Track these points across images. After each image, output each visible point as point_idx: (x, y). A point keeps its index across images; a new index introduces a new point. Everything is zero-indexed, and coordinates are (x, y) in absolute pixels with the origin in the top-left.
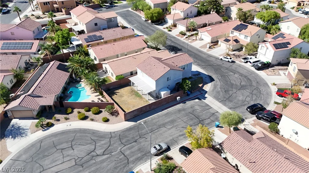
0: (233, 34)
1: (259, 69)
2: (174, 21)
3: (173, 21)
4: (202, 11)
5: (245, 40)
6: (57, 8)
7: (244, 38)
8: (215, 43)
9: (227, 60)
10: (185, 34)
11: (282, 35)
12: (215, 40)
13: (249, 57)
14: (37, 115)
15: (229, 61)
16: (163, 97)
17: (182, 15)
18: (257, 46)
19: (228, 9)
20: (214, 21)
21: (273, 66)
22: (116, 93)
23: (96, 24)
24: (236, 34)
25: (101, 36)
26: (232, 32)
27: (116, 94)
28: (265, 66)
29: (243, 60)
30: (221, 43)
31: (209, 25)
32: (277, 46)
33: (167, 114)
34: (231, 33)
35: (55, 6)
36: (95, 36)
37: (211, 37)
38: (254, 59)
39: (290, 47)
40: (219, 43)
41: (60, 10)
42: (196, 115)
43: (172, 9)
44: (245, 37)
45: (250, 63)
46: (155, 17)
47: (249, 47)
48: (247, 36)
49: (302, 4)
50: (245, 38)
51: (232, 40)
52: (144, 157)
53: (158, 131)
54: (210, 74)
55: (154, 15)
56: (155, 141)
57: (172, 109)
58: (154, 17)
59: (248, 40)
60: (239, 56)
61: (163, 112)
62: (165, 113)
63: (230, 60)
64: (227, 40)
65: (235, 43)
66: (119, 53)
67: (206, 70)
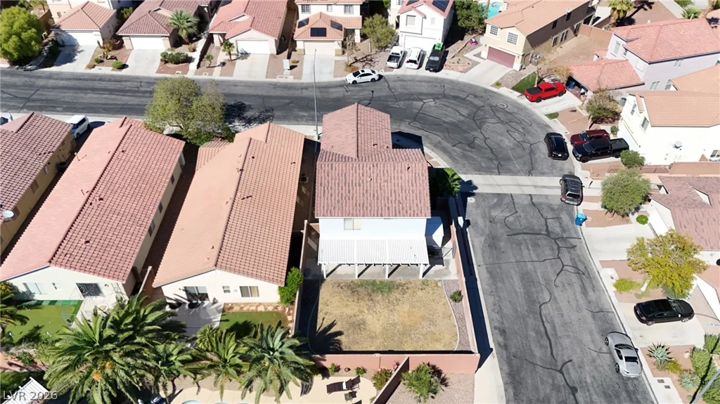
0: (308, 11)
2: (102, 34)
3: (99, 33)
7: (343, 10)
9: (369, 78)
10: (182, 59)
13: (397, 51)
15: (373, 80)
22: (333, 330)
26: (305, 8)
27: (340, 333)
29: (392, 64)
30: (306, 43)
34: (303, 11)
40: (300, 45)
42: (525, 231)
44: (345, 8)
45: (413, 64)
46: (33, 43)
48: (352, 5)
50: (345, 12)
52: (637, 398)
53: (552, 323)
55: (24, 35)
56: (588, 350)
57: (480, 255)
58: (29, 44)
61: (477, 276)
62: (486, 275)
64: (319, 32)
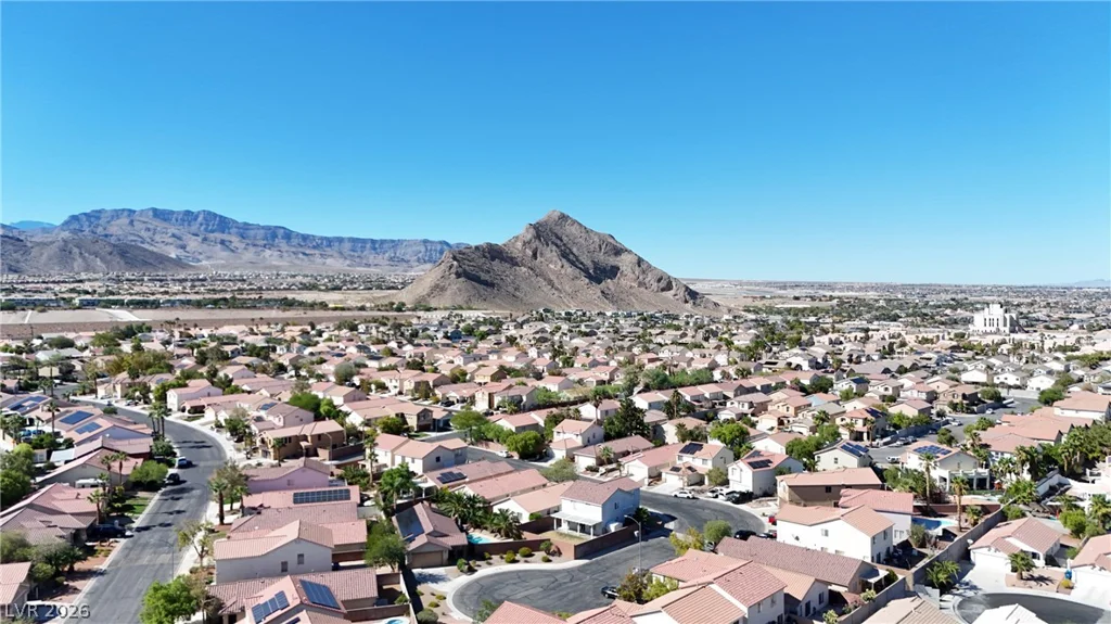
0: (682, 460)
1: (737, 501)
2: (568, 451)
3: (564, 452)
4: (613, 433)
5: (704, 466)
6: (307, 449)
7: (702, 462)
8: (656, 477)
9: (686, 496)
10: (597, 471)
11: (758, 453)
12: (655, 474)
13: (718, 488)
14: (449, 559)
15: (688, 497)
16: (613, 530)
17: (579, 441)
18: (725, 472)
19: (658, 429)
20: (641, 448)
21: (757, 497)
23: (438, 459)
24: (687, 458)
25: (460, 474)
26: (680, 458)
28: (745, 497)
29: (711, 495)
30: (667, 475)
31: (634, 453)
32: (754, 465)
33: (627, 551)
35: (303, 444)
36: (451, 473)
37: (646, 468)
38: (725, 491)
39: (772, 466)
40: (664, 475)
41: (311, 452)
43: (555, 434)
45: (722, 497)
47: (713, 474)
48: (706, 460)
49: (786, 422)
50: (703, 464)
51: (683, 469)
54: (669, 513)
59: (709, 466)
60: (702, 492)
63: (690, 496)
64: (676, 469)
65: (690, 472)
66: (510, 492)
67: (660, 509)
